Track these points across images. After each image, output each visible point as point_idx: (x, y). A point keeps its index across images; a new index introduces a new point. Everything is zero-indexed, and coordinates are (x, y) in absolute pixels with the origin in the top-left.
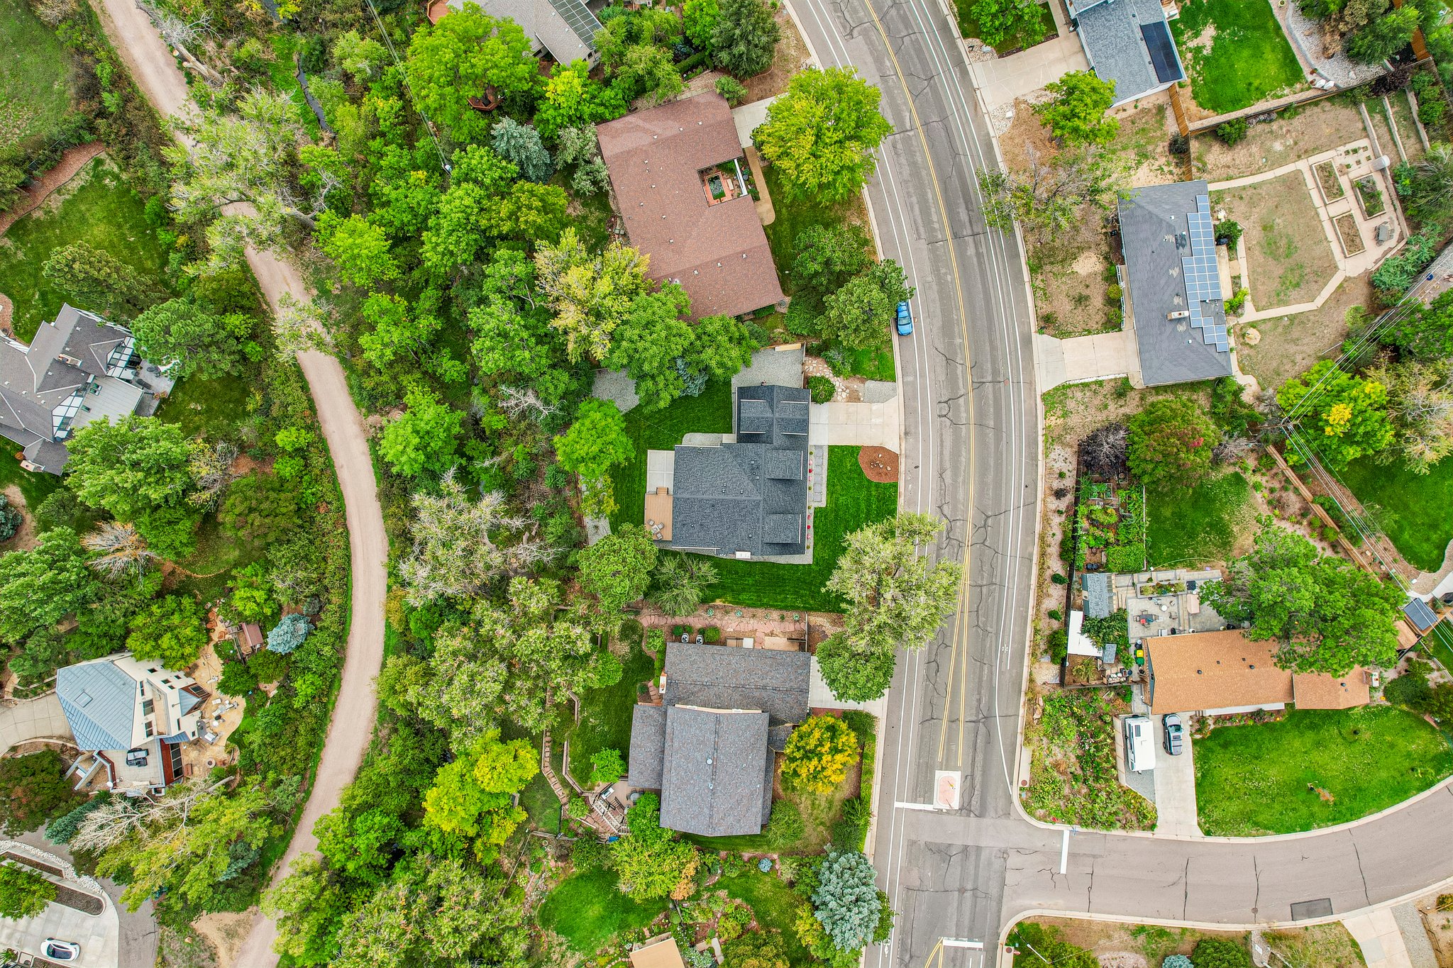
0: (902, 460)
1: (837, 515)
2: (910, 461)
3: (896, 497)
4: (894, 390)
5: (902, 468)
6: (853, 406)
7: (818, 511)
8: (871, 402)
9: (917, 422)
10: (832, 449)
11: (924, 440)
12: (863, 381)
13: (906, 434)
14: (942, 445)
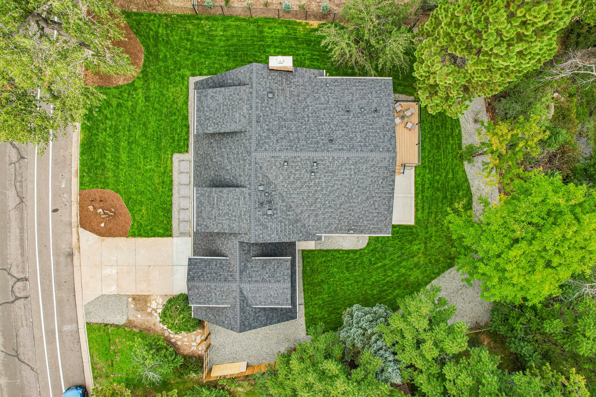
0: (75, 219)
1: (158, 144)
2: (66, 219)
3: (82, 171)
4: (88, 313)
5: (75, 209)
6: (141, 290)
7: (183, 148)
8: (118, 297)
9: (57, 270)
10: (167, 233)
11: (46, 246)
12: (130, 324)
13: (71, 255)
14: (22, 240)
